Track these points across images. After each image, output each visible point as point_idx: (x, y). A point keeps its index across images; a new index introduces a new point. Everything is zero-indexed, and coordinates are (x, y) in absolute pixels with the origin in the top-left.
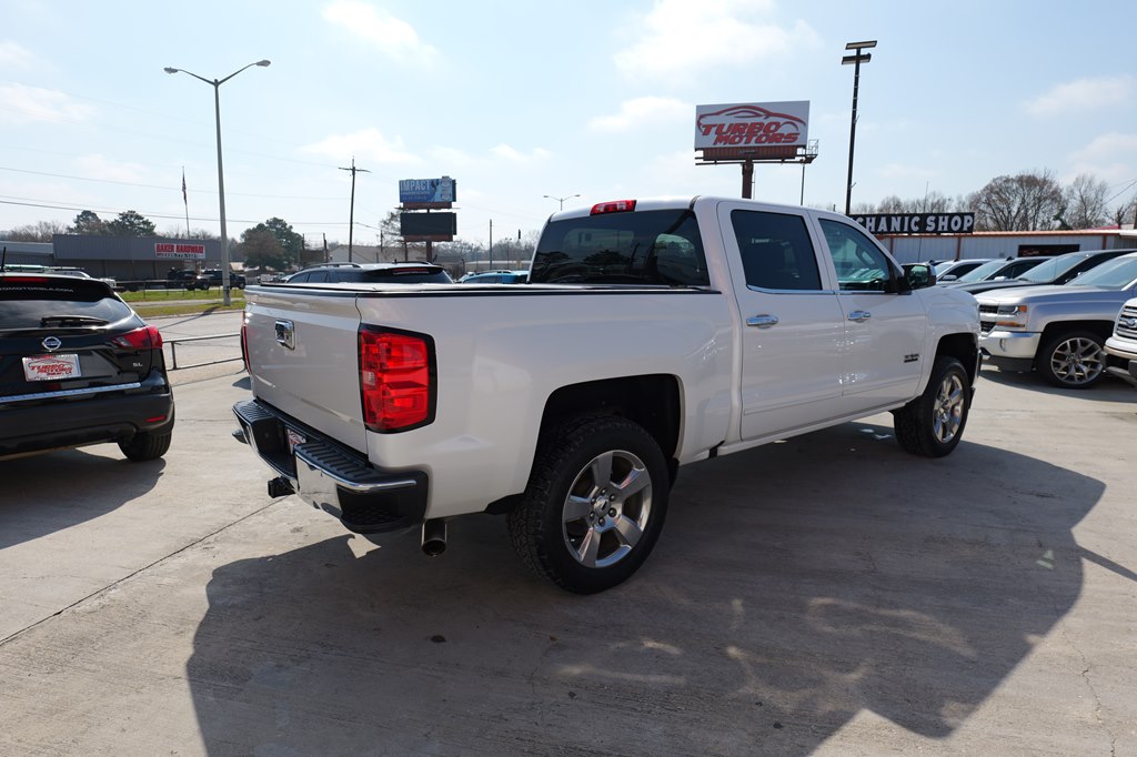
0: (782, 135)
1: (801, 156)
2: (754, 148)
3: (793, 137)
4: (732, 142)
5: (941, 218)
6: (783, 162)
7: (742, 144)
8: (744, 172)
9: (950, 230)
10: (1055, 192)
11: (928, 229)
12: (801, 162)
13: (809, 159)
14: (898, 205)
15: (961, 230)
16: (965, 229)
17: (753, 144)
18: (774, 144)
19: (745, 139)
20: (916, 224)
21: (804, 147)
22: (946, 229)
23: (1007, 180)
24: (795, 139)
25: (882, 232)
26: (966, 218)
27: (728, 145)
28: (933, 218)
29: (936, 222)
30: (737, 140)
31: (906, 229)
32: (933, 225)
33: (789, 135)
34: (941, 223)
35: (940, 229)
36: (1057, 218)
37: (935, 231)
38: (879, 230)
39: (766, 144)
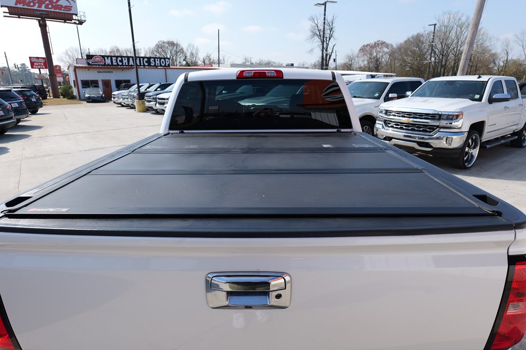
0: (62, 6)
1: (76, 20)
2: (45, 11)
3: (69, 8)
4: (28, 4)
5: (156, 59)
6: (65, 22)
7: (36, 7)
8: (40, 25)
9: (161, 66)
10: (182, 49)
11: (152, 64)
12: (75, 23)
13: (81, 23)
14: (118, 50)
15: (165, 66)
16: (167, 65)
17: (43, 8)
18: (57, 11)
19: (37, 5)
20: (146, 62)
21: (76, 15)
22: (159, 65)
23: (164, 43)
24: (70, 10)
25: (131, 65)
26: (167, 60)
27: (25, 7)
28: (153, 59)
29: (155, 61)
30: (32, 4)
31: (142, 64)
32: (154, 62)
33: (66, 7)
34: (157, 62)
35: (157, 65)
36: (184, 60)
37: (155, 65)
38: (130, 64)
39: (52, 10)
